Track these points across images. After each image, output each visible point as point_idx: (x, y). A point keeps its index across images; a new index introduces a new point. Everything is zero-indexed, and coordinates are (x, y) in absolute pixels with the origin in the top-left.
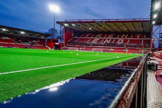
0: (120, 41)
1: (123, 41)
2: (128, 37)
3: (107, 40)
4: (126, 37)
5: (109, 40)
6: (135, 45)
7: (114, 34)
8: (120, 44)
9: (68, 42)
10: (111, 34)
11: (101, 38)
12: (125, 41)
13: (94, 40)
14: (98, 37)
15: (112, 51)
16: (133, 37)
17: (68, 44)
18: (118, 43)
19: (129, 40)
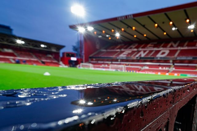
0: (163, 53)
1: (167, 52)
2: (178, 46)
3: (142, 53)
4: (175, 45)
5: (144, 52)
6: (190, 58)
7: (156, 43)
8: (161, 58)
9: (90, 58)
10: (151, 43)
11: (135, 50)
12: (172, 53)
13: (124, 53)
14: (131, 48)
15: (144, 70)
16: (188, 46)
17: (90, 60)
18: (159, 56)
19: (180, 50)
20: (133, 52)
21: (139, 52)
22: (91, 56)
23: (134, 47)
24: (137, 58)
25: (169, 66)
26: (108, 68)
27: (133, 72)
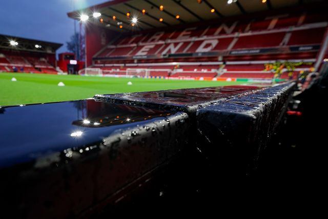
0: (208, 45)
1: (215, 43)
2: (233, 32)
3: (172, 46)
4: (229, 30)
6: (256, 51)
7: (195, 28)
8: (204, 53)
9: (94, 59)
10: (186, 30)
11: (161, 42)
12: (223, 43)
13: (143, 49)
14: (153, 40)
15: (177, 75)
16: (252, 29)
17: (93, 62)
18: (201, 50)
19: (237, 37)
20: (158, 46)
21: (167, 45)
22: (95, 56)
23: (158, 37)
24: (164, 55)
25: (217, 67)
26: (125, 74)
27: (160, 78)
